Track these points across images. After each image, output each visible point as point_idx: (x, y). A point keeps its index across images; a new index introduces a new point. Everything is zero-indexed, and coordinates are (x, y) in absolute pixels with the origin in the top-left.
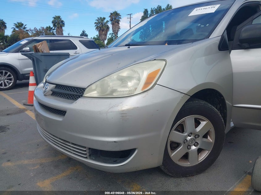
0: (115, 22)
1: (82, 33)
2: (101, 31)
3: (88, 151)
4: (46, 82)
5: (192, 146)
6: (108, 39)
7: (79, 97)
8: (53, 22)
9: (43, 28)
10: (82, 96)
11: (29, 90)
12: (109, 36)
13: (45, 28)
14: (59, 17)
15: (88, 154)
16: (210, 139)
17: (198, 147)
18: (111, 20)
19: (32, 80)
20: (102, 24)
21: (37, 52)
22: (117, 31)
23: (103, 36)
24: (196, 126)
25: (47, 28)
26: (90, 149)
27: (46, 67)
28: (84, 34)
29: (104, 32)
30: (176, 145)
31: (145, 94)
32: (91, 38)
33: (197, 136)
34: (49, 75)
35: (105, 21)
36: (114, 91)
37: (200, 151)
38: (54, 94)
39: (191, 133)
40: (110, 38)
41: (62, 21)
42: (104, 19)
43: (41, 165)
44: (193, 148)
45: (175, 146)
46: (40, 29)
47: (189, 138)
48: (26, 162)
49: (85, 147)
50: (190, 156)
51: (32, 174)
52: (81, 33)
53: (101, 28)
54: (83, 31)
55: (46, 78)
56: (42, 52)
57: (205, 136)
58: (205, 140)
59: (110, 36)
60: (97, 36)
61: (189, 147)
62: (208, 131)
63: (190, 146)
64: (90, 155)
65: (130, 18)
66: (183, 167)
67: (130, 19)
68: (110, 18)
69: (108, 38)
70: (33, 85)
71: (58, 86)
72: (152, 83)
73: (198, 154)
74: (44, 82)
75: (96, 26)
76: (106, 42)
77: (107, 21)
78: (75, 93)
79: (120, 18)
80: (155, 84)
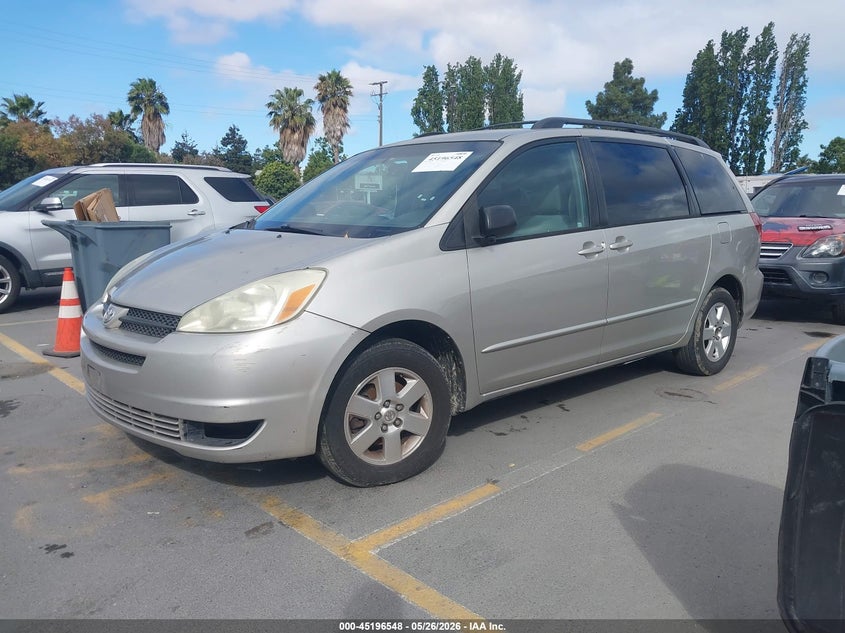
0: (335, 106)
1: (227, 135)
2: (289, 131)
3: (181, 426)
4: (109, 302)
5: (390, 424)
6: (311, 157)
7: (171, 332)
8: (131, 99)
9: (101, 116)
10: (175, 329)
11: (60, 317)
12: (313, 147)
13: (105, 117)
14: (152, 84)
15: (182, 433)
16: (426, 414)
17: (402, 428)
18: (323, 99)
19: (68, 290)
20: (291, 108)
21: (85, 219)
22: (339, 134)
23: (296, 148)
24: (398, 389)
25: (112, 115)
26: (185, 422)
27: (108, 260)
28: (233, 138)
29: (296, 136)
30: (361, 424)
31: (283, 327)
32: (258, 150)
33: (399, 407)
34: (118, 285)
35: (302, 101)
36: (234, 321)
37: (405, 435)
38: (125, 325)
39: (389, 401)
40: (318, 153)
41: (161, 97)
42: (300, 93)
43: (90, 471)
44: (392, 429)
45: (359, 426)
46: (88, 121)
47: (384, 411)
48: (58, 467)
49: (177, 419)
50: (387, 445)
51: (72, 485)
52: (224, 136)
53: (286, 121)
54: (231, 130)
55: (111, 292)
56: (99, 221)
57: (415, 408)
58: (414, 415)
59: (318, 148)
60: (277, 145)
61: (384, 427)
62: (420, 400)
63: (387, 425)
64: (185, 435)
65: (381, 95)
66: (373, 467)
67: (379, 97)
68: (317, 92)
69: (309, 152)
70: (70, 303)
71: (133, 311)
72: (296, 309)
73: (402, 443)
74: (105, 300)
75: (271, 113)
76: (303, 165)
77: (310, 101)
78: (164, 325)
79: (349, 93)
80: (304, 310)
